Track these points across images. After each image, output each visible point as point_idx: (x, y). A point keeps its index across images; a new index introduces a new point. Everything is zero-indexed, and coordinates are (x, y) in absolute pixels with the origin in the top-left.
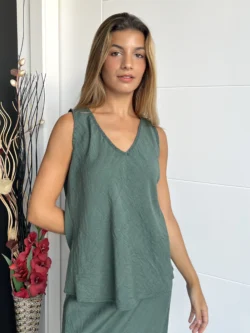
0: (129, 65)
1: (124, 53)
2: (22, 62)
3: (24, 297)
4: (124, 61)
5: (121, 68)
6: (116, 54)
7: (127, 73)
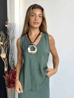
0: (37, 19)
1: (36, 16)
2: (9, 20)
3: (9, 88)
4: (35, 18)
5: (35, 20)
6: (33, 16)
7: (36, 21)
